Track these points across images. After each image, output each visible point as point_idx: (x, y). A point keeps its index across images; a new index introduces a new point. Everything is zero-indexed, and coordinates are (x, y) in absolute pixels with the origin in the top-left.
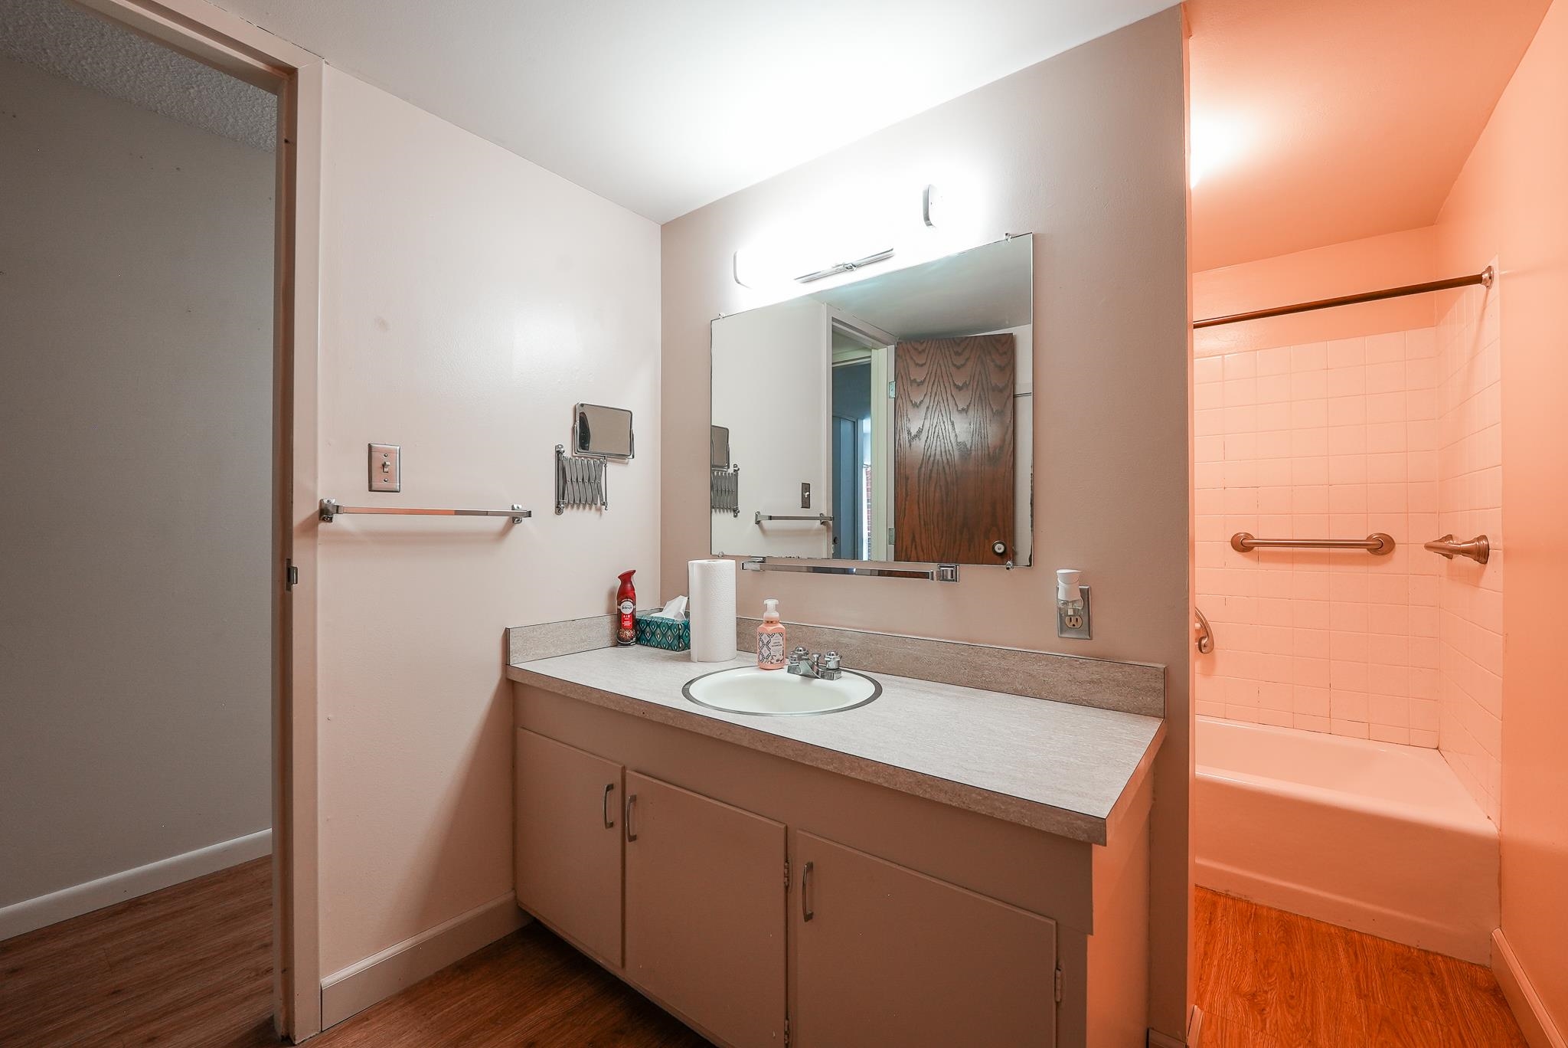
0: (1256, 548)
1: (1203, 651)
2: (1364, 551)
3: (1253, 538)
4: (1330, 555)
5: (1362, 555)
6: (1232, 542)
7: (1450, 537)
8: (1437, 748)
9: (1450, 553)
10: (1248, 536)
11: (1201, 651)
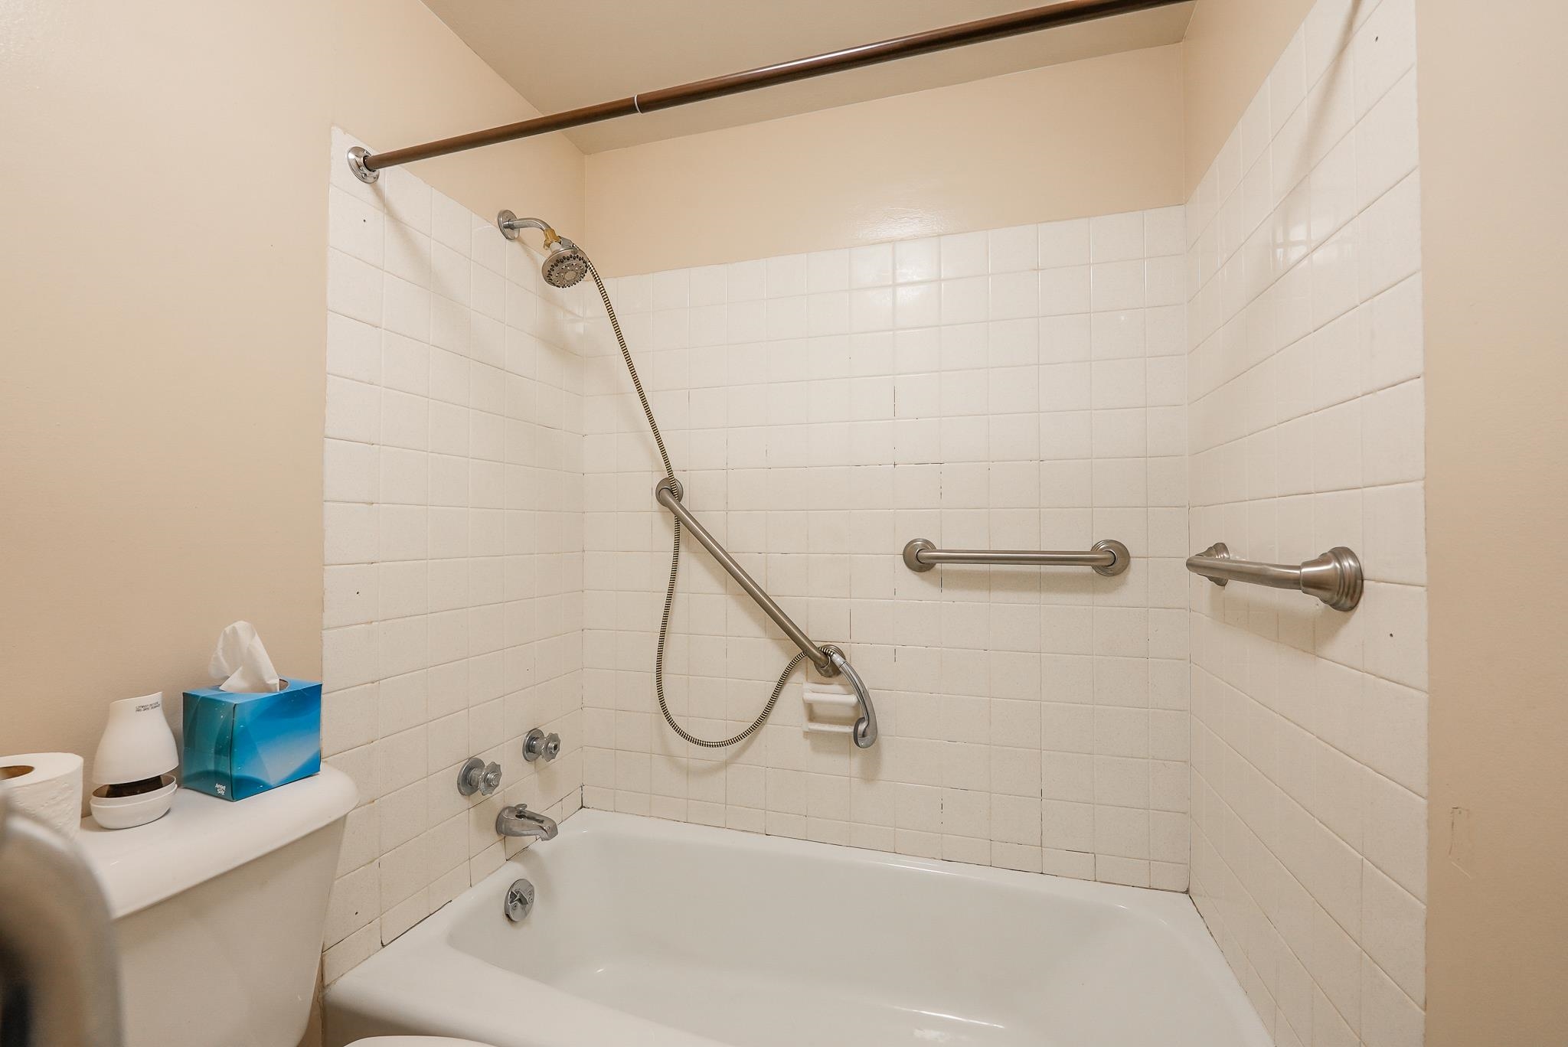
0: (938, 566)
1: (862, 744)
2: (1087, 569)
3: (934, 549)
4: (1040, 576)
5: (1085, 577)
6: (904, 555)
7: (1220, 548)
8: (1187, 892)
9: (1220, 576)
10: (927, 545)
11: (857, 743)
